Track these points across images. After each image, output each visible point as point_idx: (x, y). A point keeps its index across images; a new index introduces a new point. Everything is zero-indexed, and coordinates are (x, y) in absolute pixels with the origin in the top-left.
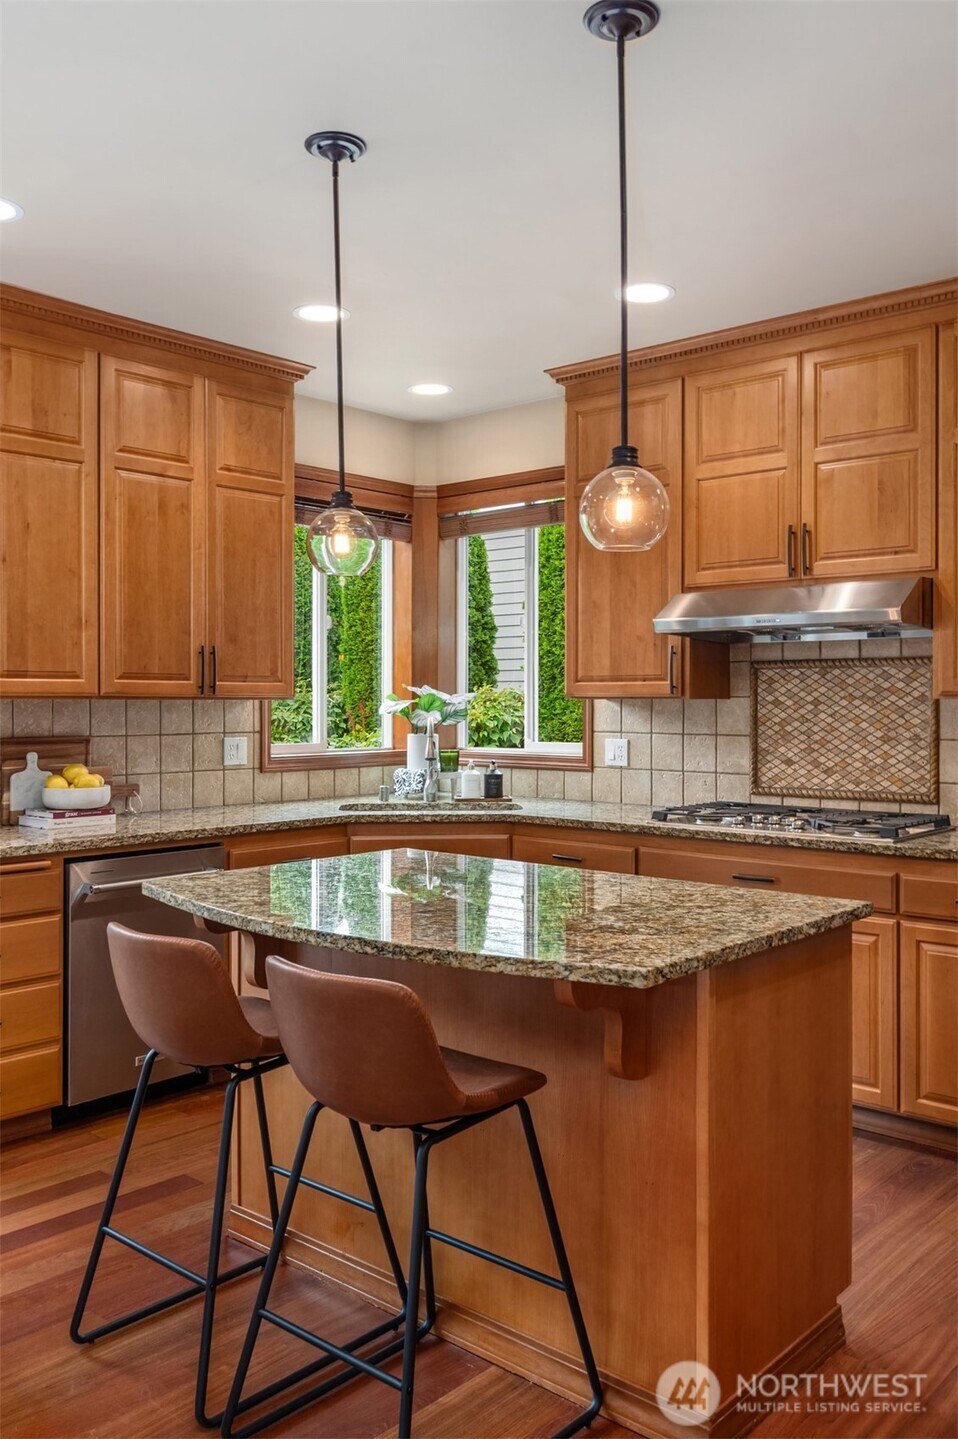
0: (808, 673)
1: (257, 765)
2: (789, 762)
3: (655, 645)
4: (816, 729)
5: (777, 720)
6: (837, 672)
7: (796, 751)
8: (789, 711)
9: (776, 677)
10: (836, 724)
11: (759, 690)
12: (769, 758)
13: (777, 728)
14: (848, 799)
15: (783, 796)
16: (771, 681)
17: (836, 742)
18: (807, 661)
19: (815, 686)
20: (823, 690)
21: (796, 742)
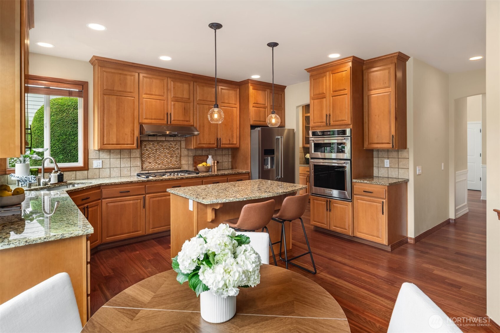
0: (154, 143)
2: (150, 163)
3: (131, 136)
4: (156, 155)
5: (147, 154)
6: (161, 143)
7: (152, 160)
8: (150, 152)
9: (147, 144)
10: (161, 154)
11: (143, 147)
12: (145, 162)
13: (147, 155)
14: (164, 169)
15: (148, 171)
16: (145, 145)
17: (161, 158)
18: (155, 141)
19: (156, 146)
20: (158, 147)
21: (152, 158)
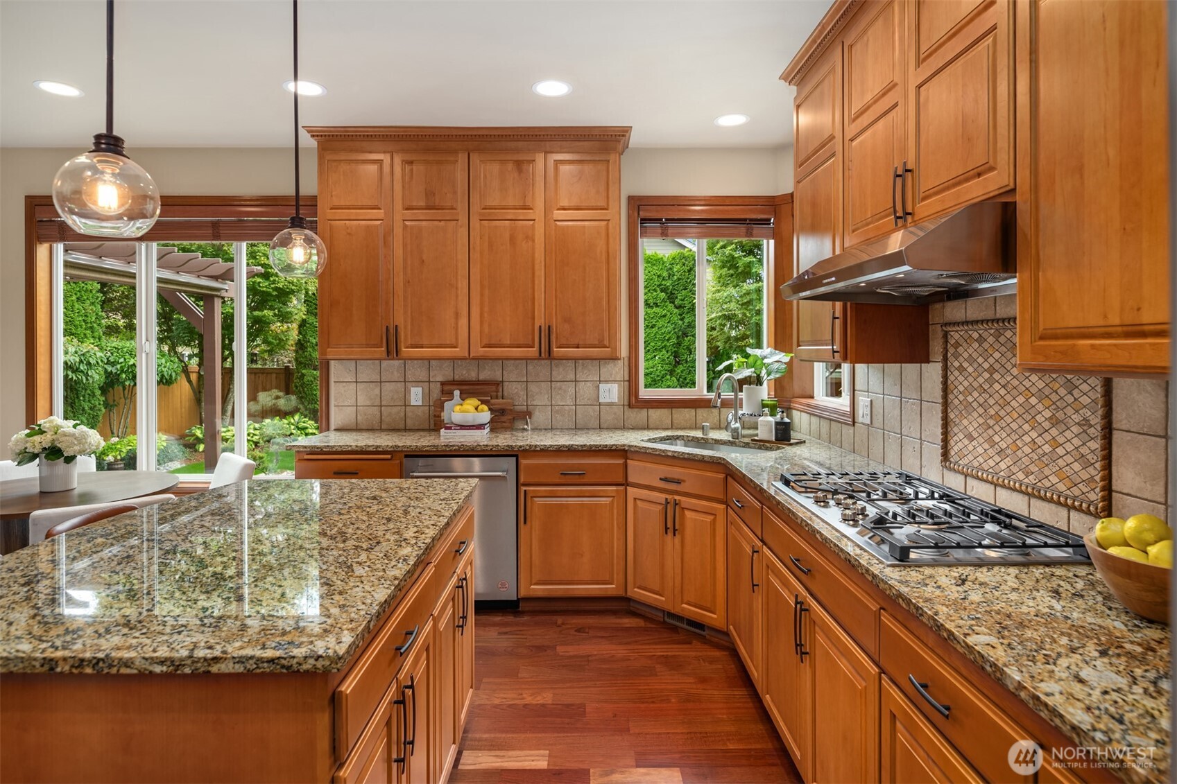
0: (984, 335)
1: (626, 403)
2: (970, 437)
5: (961, 388)
6: (1009, 334)
7: (975, 425)
8: (970, 379)
9: (961, 340)
10: (1008, 398)
11: (949, 355)
12: (955, 429)
13: (961, 397)
16: (957, 345)
17: (1008, 419)
18: (984, 321)
19: (990, 350)
20: (997, 355)
21: (975, 414)
